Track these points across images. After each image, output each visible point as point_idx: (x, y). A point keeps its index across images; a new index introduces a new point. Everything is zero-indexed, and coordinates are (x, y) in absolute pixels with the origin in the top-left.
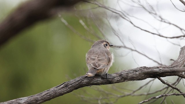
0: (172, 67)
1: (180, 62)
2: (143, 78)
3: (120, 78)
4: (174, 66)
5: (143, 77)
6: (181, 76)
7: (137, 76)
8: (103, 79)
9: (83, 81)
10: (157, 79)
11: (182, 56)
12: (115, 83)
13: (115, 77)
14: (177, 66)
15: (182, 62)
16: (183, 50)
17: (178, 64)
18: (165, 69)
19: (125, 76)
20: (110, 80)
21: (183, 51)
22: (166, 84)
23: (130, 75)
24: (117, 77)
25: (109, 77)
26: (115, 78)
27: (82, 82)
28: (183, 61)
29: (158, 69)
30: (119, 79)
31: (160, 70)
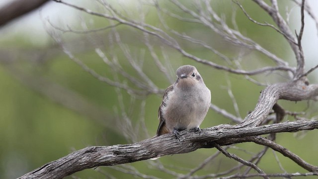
0: (243, 126)
1: (258, 116)
3: (148, 152)
4: (246, 124)
5: (190, 147)
6: (260, 141)
7: (178, 146)
8: (118, 154)
9: (80, 159)
10: (215, 148)
11: (261, 105)
12: (140, 160)
13: (138, 150)
14: (251, 125)
15: (261, 116)
16: (264, 95)
17: (253, 121)
18: (228, 131)
19: (158, 147)
20: (130, 155)
21: (264, 97)
22: (232, 158)
23: (166, 144)
24: (142, 149)
25: (128, 150)
26: (140, 152)
27: (80, 161)
29: (216, 131)
30: (145, 153)
31: (220, 133)
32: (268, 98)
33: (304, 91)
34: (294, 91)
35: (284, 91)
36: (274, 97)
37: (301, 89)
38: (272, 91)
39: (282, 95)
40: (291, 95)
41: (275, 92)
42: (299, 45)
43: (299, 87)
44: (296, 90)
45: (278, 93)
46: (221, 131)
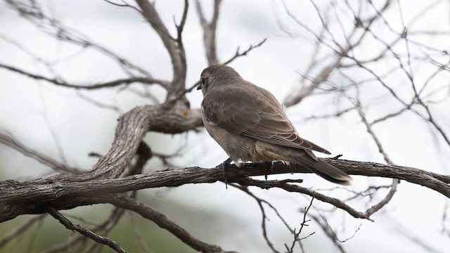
0: (94, 176)
1: (118, 160)
2: (6, 215)
4: (99, 174)
5: (5, 212)
6: (122, 202)
11: (121, 142)
14: (107, 174)
15: (122, 160)
16: (125, 124)
17: (111, 167)
18: (71, 185)
21: (124, 128)
22: (77, 230)
28: (124, 158)
29: (51, 186)
31: (57, 188)
32: (132, 130)
33: (188, 117)
34: (171, 117)
35: (157, 118)
36: (142, 127)
37: (182, 114)
38: (137, 119)
39: (154, 124)
40: (167, 125)
41: (142, 120)
42: (179, 40)
43: (178, 112)
44: (175, 117)
45: (147, 122)
46: (60, 185)
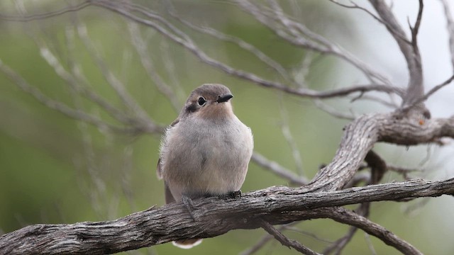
0: (312, 189)
1: (339, 172)
2: (217, 229)
3: (140, 234)
4: (317, 187)
5: (215, 226)
6: (343, 217)
7: (194, 224)
8: (84, 239)
9: (16, 247)
10: (261, 230)
11: (345, 152)
12: (126, 249)
13: (123, 232)
14: (326, 187)
15: (344, 172)
16: (350, 134)
17: (331, 180)
18: (285, 198)
19: (158, 226)
20: (107, 240)
21: (349, 138)
22: (293, 247)
23: (172, 221)
24: (129, 230)
25: (103, 231)
26: (125, 235)
27: (15, 251)
28: (347, 169)
29: (263, 198)
30: (135, 238)
31: (270, 201)
32: (358, 140)
33: (423, 127)
34: (404, 126)
35: (387, 127)
36: (369, 137)
37: (417, 124)
38: (364, 128)
39: (384, 134)
40: (399, 135)
41: (370, 129)
42: (414, 43)
43: (412, 121)
44: (408, 126)
45: (376, 131)
46: (273, 198)
